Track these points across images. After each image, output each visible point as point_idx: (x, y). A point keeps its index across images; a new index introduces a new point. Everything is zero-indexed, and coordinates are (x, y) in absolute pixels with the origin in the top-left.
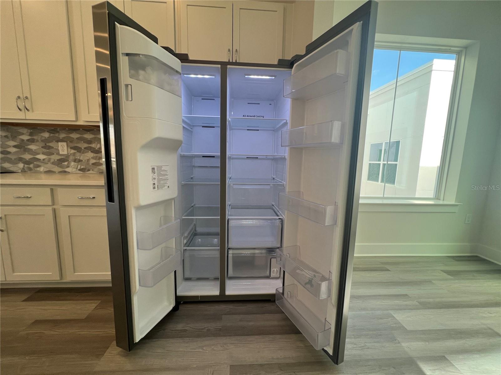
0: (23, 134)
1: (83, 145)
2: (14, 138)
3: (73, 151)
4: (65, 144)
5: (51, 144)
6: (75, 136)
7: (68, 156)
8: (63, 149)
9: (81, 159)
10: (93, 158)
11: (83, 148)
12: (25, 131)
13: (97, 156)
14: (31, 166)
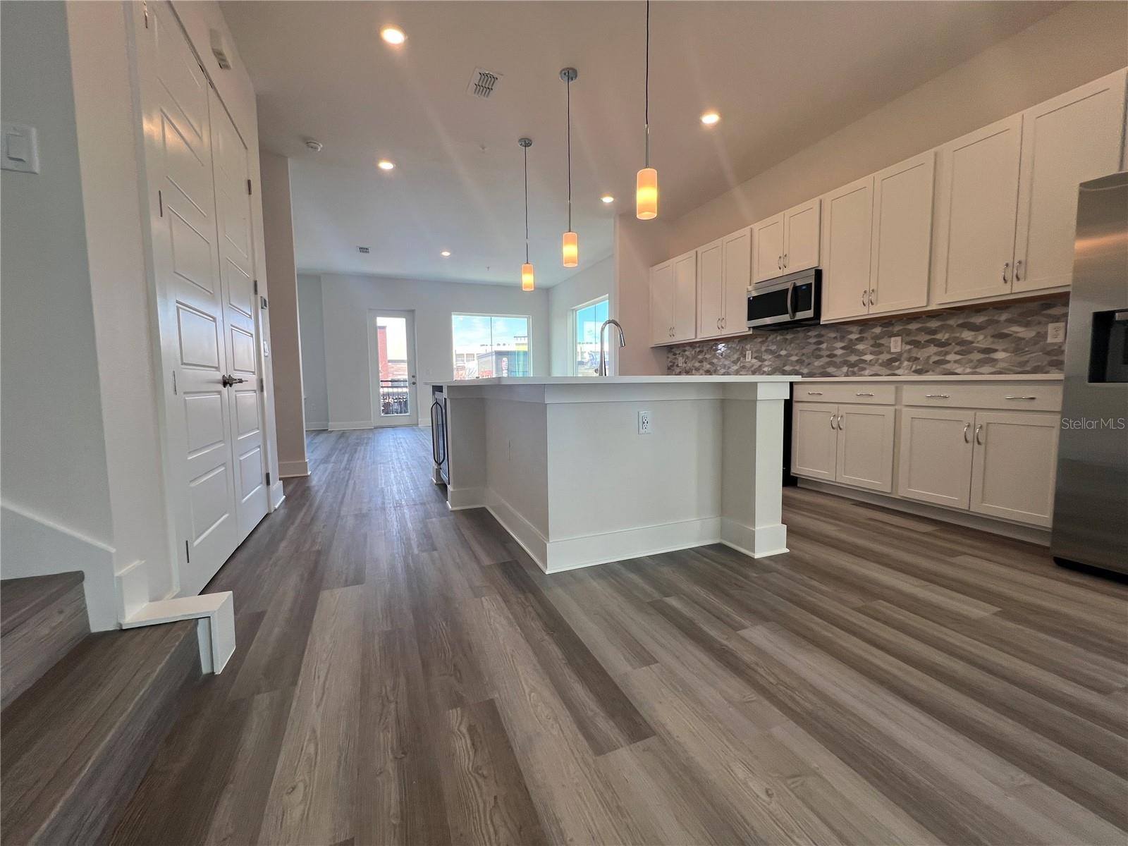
0: (851, 333)
1: (923, 338)
2: (842, 339)
3: (909, 347)
4: (899, 339)
5: (881, 341)
6: (913, 326)
7: (900, 354)
8: (896, 345)
9: (918, 356)
10: (936, 354)
11: (923, 342)
12: (855, 329)
13: (942, 351)
14: (856, 369)
